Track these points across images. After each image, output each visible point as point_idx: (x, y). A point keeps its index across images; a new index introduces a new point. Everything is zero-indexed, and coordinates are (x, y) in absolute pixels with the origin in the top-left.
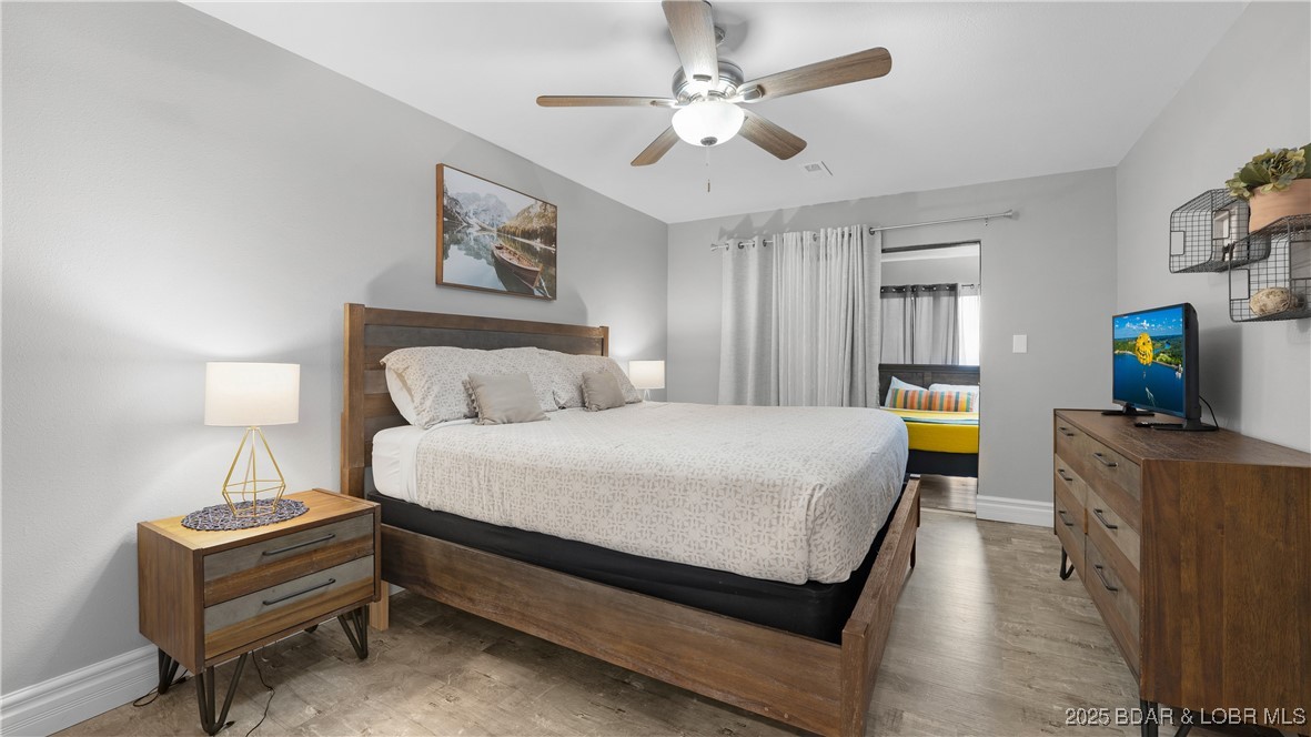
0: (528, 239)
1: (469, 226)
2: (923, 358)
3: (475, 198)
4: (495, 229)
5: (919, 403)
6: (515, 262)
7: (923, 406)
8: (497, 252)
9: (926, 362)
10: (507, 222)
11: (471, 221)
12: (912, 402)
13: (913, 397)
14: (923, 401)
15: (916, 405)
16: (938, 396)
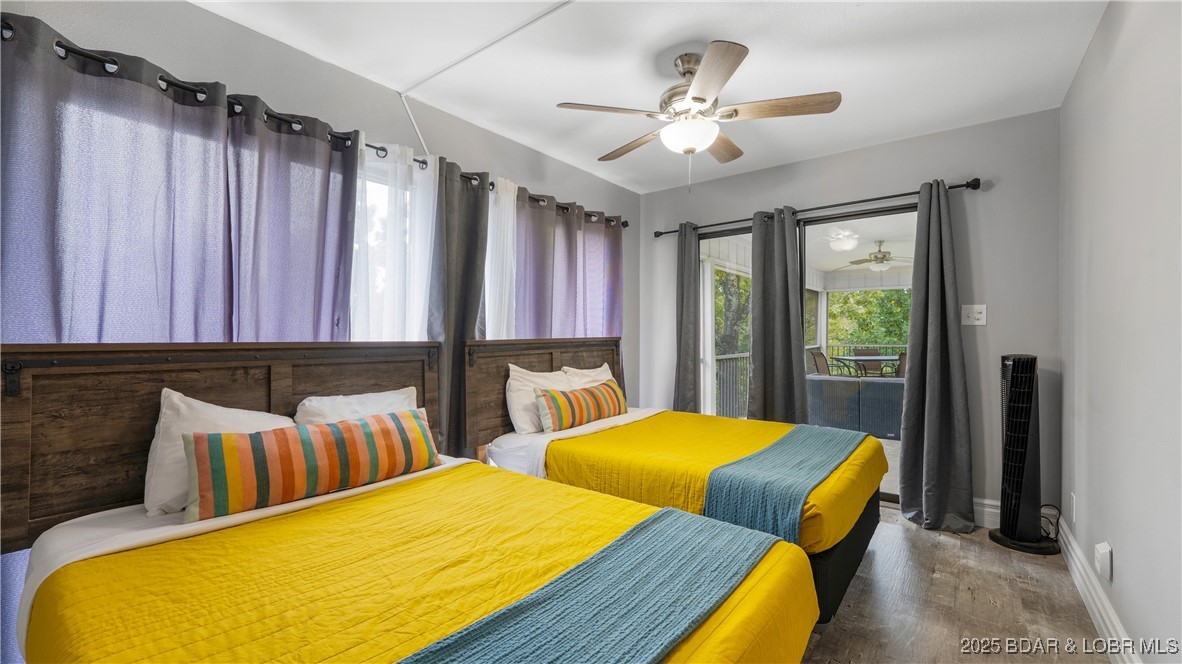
2: (258, 326)
5: (312, 472)
7: (324, 481)
9: (268, 336)
12: (288, 474)
13: (286, 459)
14: (323, 462)
15: (301, 483)
16: (360, 438)
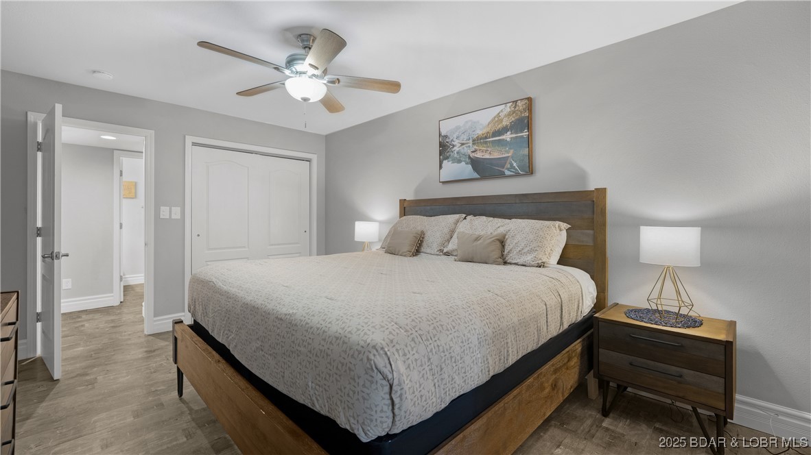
0: (500, 136)
1: (454, 146)
3: (458, 128)
4: (471, 141)
6: (487, 156)
8: (472, 155)
10: (479, 132)
11: (454, 143)
